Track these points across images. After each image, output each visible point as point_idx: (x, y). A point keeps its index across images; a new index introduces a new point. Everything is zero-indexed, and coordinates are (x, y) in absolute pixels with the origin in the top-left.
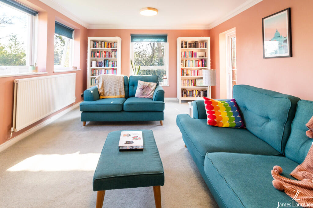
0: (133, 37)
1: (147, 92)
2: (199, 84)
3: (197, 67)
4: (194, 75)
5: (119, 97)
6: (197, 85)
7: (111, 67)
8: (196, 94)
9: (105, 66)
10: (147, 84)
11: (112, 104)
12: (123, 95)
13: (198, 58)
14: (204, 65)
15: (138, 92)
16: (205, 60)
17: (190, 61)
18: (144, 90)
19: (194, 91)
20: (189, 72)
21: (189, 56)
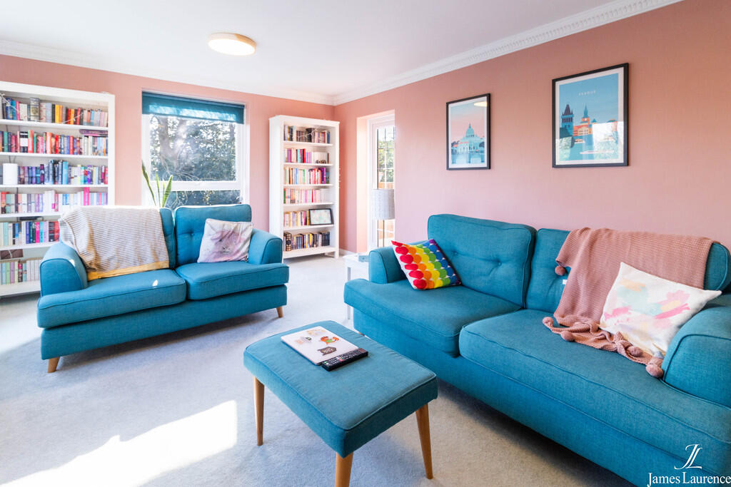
0: (149, 99)
1: (231, 247)
2: (317, 220)
3: (312, 185)
4: (306, 201)
5: (155, 268)
6: (312, 223)
7: (78, 182)
8: (309, 241)
9: (55, 182)
10: (230, 226)
11: (158, 288)
12: (164, 260)
13: (313, 164)
14: (325, 179)
15: (207, 247)
16: (328, 170)
17: (299, 171)
18: (224, 241)
19: (307, 236)
20: (296, 196)
21: (297, 160)
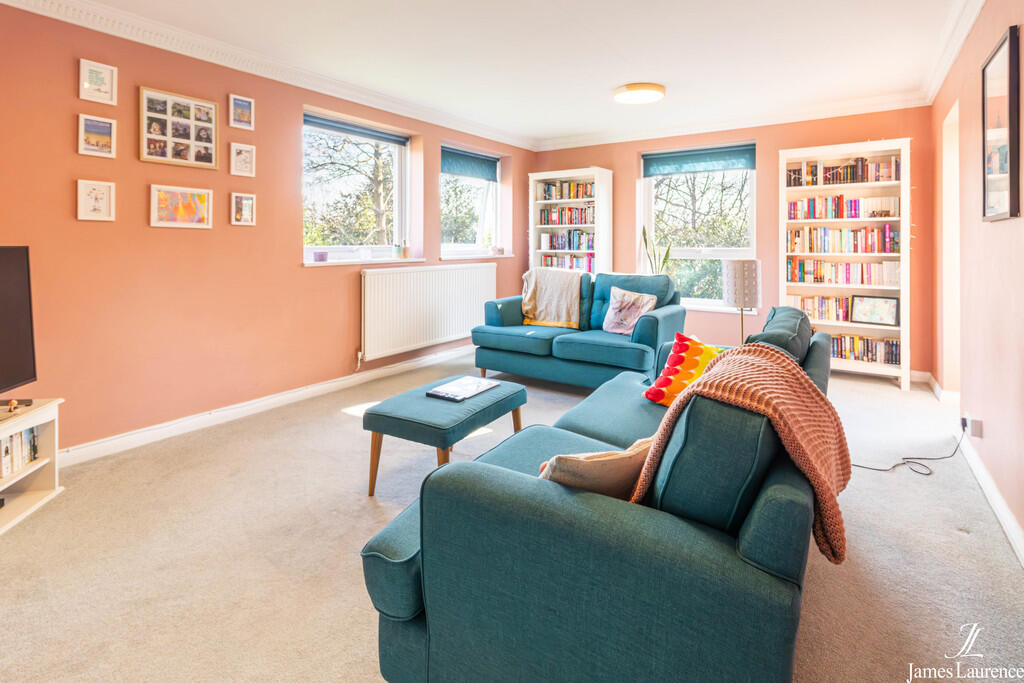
0: (649, 161)
1: (629, 320)
2: (865, 314)
3: (860, 253)
4: (848, 280)
5: (565, 326)
6: (855, 318)
7: (584, 249)
8: (852, 350)
9: (570, 248)
10: (631, 296)
12: (575, 322)
13: (864, 218)
14: (888, 245)
15: (610, 317)
16: (895, 227)
17: (830, 232)
18: (623, 312)
19: (848, 338)
20: (827, 271)
21: (826, 215)
